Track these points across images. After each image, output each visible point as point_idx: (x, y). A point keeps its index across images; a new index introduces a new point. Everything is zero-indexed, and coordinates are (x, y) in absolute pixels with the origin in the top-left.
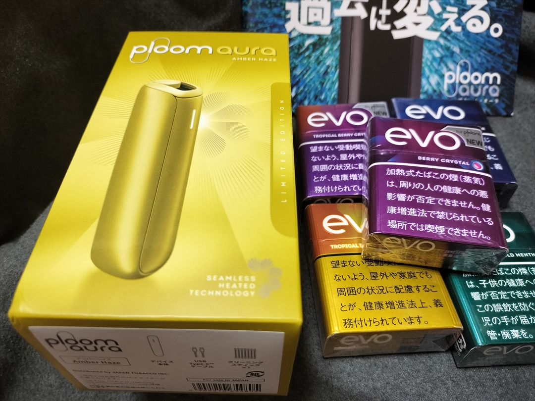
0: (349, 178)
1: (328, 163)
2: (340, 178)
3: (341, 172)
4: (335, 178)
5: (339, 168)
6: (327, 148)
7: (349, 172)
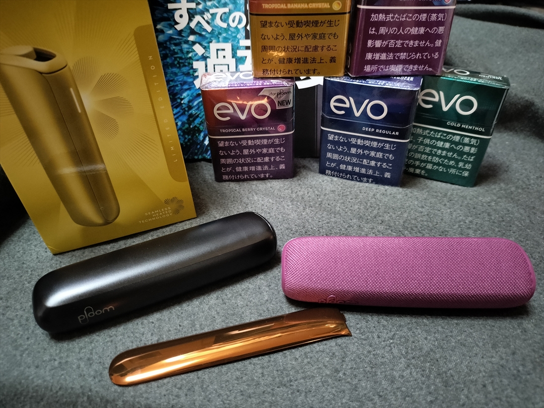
0: (249, 169)
1: (233, 157)
2: (242, 169)
3: (242, 165)
4: (239, 169)
5: (242, 161)
6: (232, 143)
7: (249, 165)
